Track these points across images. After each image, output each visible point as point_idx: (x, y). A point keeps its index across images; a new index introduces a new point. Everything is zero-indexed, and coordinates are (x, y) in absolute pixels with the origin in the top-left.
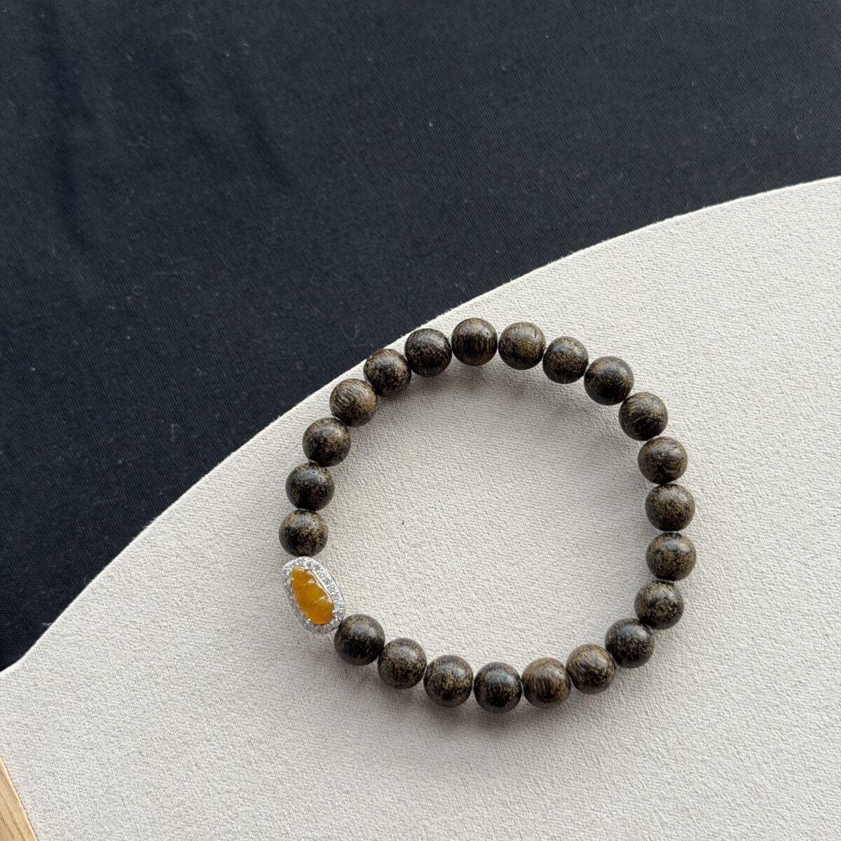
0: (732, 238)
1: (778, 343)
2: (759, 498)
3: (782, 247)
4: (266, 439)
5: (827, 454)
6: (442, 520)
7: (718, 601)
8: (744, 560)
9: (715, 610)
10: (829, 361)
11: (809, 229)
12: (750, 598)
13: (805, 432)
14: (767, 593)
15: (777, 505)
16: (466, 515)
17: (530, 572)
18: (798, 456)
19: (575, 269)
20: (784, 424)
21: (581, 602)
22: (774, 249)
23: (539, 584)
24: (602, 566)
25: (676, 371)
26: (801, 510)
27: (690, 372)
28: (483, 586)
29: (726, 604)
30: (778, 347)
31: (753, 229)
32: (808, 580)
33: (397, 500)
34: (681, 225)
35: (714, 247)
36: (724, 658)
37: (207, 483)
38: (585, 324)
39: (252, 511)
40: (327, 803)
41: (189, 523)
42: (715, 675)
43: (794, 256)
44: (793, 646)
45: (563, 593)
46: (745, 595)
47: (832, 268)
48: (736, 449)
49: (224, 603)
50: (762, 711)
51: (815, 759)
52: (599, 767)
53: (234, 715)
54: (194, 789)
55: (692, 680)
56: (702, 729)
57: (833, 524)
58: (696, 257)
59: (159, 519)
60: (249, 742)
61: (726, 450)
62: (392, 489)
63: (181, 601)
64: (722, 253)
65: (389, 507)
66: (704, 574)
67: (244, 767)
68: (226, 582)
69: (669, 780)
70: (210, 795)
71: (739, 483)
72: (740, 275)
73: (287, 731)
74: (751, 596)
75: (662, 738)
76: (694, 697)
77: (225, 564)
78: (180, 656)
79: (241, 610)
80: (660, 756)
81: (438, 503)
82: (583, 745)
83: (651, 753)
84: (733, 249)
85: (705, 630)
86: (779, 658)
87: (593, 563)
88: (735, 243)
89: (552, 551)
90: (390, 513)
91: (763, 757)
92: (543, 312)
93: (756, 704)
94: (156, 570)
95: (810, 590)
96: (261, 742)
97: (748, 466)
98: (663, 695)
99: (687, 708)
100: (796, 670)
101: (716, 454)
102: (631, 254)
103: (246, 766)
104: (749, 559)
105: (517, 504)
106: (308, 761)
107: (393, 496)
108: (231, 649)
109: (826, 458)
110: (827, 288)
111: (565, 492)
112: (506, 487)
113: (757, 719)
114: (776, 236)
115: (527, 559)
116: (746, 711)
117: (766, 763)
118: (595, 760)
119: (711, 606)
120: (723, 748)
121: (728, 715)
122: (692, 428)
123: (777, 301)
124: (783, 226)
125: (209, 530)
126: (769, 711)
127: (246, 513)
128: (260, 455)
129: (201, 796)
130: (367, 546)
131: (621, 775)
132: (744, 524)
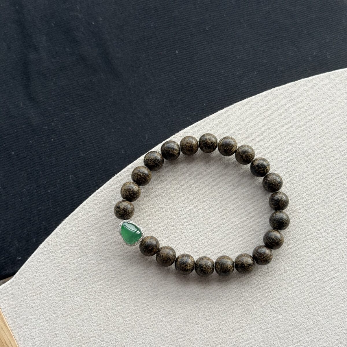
0: (300, 95)
1: (320, 138)
2: (314, 202)
3: (320, 99)
4: (111, 184)
5: (341, 183)
6: (184, 215)
7: (298, 245)
8: (309, 228)
9: (298, 249)
10: (341, 145)
11: (331, 91)
12: (312, 243)
13: (332, 175)
14: (318, 241)
15: (322, 205)
16: (194, 213)
17: (221, 236)
18: (330, 184)
19: (235, 110)
20: (323, 171)
21: (242, 247)
22: (317, 100)
23: (225, 241)
24: (250, 232)
25: (278, 151)
26: (332, 207)
27: (284, 151)
28: (202, 242)
29: (302, 246)
30: (320, 140)
31: (308, 92)
32: (335, 235)
33: (165, 208)
34: (279, 91)
35: (292, 100)
36: (302, 269)
37: (87, 203)
38: (240, 133)
39: (105, 214)
40: (140, 333)
41: (80, 220)
42: (298, 275)
43: (325, 102)
44: (330, 262)
45: (235, 244)
46: (309, 242)
47: (341, 107)
48: (304, 182)
49: (95, 252)
50: (318, 290)
51: (340, 309)
52: (252, 315)
53: (101, 298)
54: (85, 329)
55: (289, 278)
56: (294, 298)
57: (345, 212)
58: (285, 104)
59: (67, 218)
60: (107, 309)
61: (300, 183)
62: (163, 203)
63: (77, 252)
64: (296, 102)
65: (162, 211)
66: (292, 234)
67: (105, 319)
68: (96, 243)
69: (281, 319)
70: (92, 332)
71: (306, 197)
72: (303, 111)
73: (123, 304)
74: (312, 242)
75: (277, 302)
76: (290, 285)
77: (95, 236)
78: (78, 275)
79: (103, 255)
80: (276, 310)
81: (182, 209)
82: (245, 306)
83: (273, 309)
84: (300, 100)
85: (293, 257)
86: (325, 268)
87: (247, 231)
88: (301, 98)
89: (230, 227)
90: (162, 213)
91: (319, 308)
92: (223, 128)
93: (315, 287)
94: (67, 240)
95: (336, 240)
96: (112, 309)
97: (309, 189)
98: (277, 285)
99: (287, 289)
100: (331, 272)
101: (296, 184)
102: (258, 103)
103: (107, 319)
104: (311, 227)
105: (215, 208)
106: (132, 316)
107: (163, 206)
108: (99, 271)
109: (341, 185)
110: (339, 115)
111: (234, 202)
112: (210, 201)
113: (316, 293)
114: (317, 94)
115: (219, 230)
116: (312, 290)
117: (320, 311)
118: (250, 312)
119: (296, 247)
120: (302, 305)
121: (304, 292)
122: (285, 174)
123: (319, 121)
124: (320, 90)
125: (88, 222)
126: (320, 289)
127: (103, 215)
128: (108, 191)
129: (88, 332)
130: (154, 227)
131: (261, 318)
132: (308, 213)
